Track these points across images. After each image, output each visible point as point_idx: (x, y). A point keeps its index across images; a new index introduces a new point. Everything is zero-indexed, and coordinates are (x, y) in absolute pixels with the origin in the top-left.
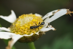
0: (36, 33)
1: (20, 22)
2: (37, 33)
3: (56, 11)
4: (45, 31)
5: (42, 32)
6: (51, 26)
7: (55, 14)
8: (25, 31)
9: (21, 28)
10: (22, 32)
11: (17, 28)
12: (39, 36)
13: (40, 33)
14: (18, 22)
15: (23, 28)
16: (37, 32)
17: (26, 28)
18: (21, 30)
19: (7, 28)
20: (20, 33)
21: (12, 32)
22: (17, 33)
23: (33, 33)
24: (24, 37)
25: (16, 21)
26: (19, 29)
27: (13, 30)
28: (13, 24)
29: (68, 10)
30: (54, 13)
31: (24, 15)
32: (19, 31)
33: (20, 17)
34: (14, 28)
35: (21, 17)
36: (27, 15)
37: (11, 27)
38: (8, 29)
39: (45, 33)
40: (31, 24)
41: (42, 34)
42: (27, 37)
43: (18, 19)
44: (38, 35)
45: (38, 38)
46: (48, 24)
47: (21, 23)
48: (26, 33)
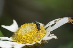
0: (38, 42)
1: (22, 31)
2: (40, 42)
3: (58, 19)
4: (47, 40)
5: (44, 41)
6: (53, 34)
7: (57, 23)
8: (27, 40)
9: (23, 37)
10: (24, 41)
11: (19, 37)
12: (41, 45)
13: (42, 41)
14: (19, 31)
15: (25, 37)
16: (40, 40)
17: (28, 37)
18: (23, 39)
19: (9, 37)
20: (22, 42)
21: (14, 41)
22: (19, 42)
23: (36, 41)
24: (26, 45)
25: (18, 30)
26: (21, 38)
27: (15, 40)
28: (15, 33)
29: (70, 18)
30: (55, 21)
31: (26, 24)
32: (21, 40)
33: (21, 26)
34: (16, 37)
35: (23, 26)
36: (28, 24)
37: (13, 36)
38: (10, 39)
39: (47, 42)
40: (32, 33)
41: (44, 43)
42: (30, 46)
43: (20, 28)
44: (40, 43)
45: (41, 47)
46: (50, 33)
47: (23, 33)
48: (28, 42)
